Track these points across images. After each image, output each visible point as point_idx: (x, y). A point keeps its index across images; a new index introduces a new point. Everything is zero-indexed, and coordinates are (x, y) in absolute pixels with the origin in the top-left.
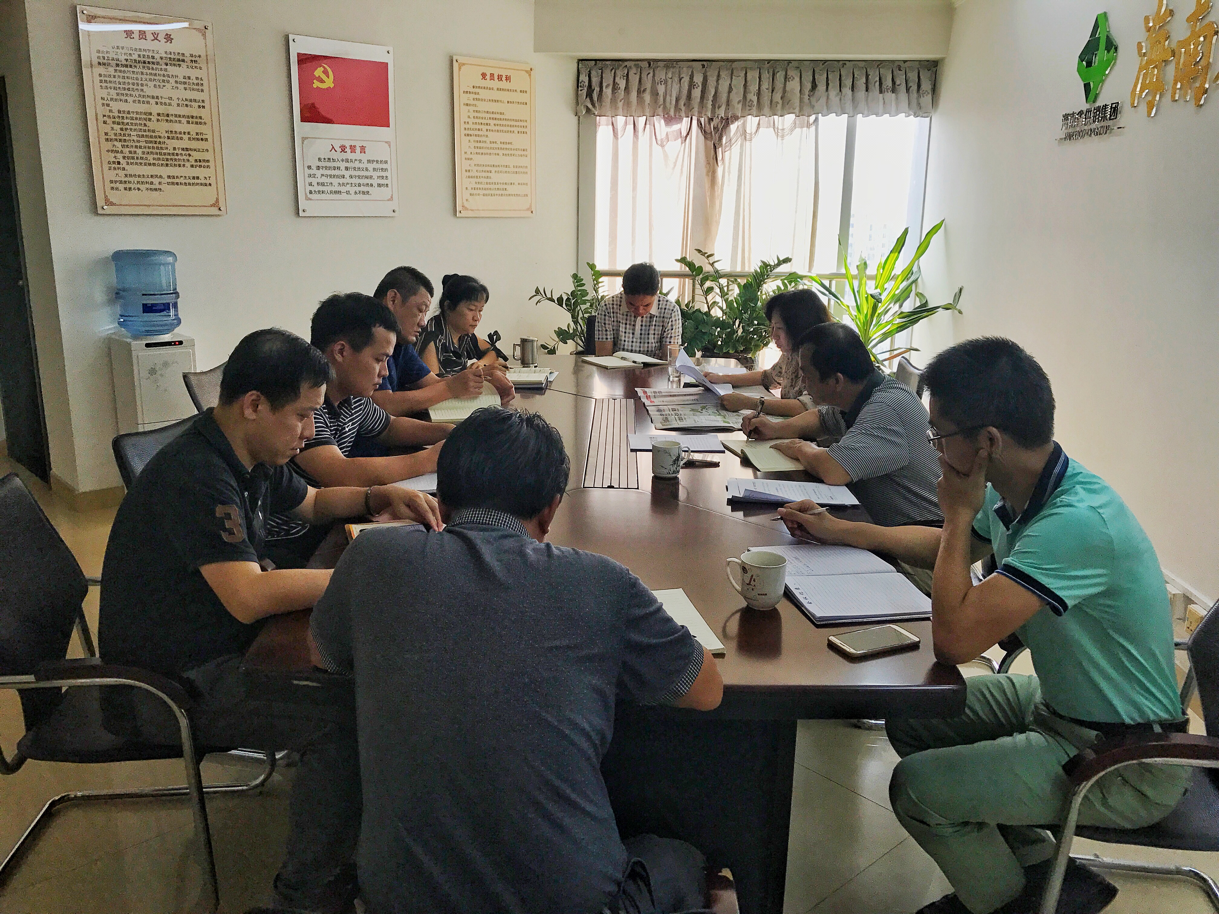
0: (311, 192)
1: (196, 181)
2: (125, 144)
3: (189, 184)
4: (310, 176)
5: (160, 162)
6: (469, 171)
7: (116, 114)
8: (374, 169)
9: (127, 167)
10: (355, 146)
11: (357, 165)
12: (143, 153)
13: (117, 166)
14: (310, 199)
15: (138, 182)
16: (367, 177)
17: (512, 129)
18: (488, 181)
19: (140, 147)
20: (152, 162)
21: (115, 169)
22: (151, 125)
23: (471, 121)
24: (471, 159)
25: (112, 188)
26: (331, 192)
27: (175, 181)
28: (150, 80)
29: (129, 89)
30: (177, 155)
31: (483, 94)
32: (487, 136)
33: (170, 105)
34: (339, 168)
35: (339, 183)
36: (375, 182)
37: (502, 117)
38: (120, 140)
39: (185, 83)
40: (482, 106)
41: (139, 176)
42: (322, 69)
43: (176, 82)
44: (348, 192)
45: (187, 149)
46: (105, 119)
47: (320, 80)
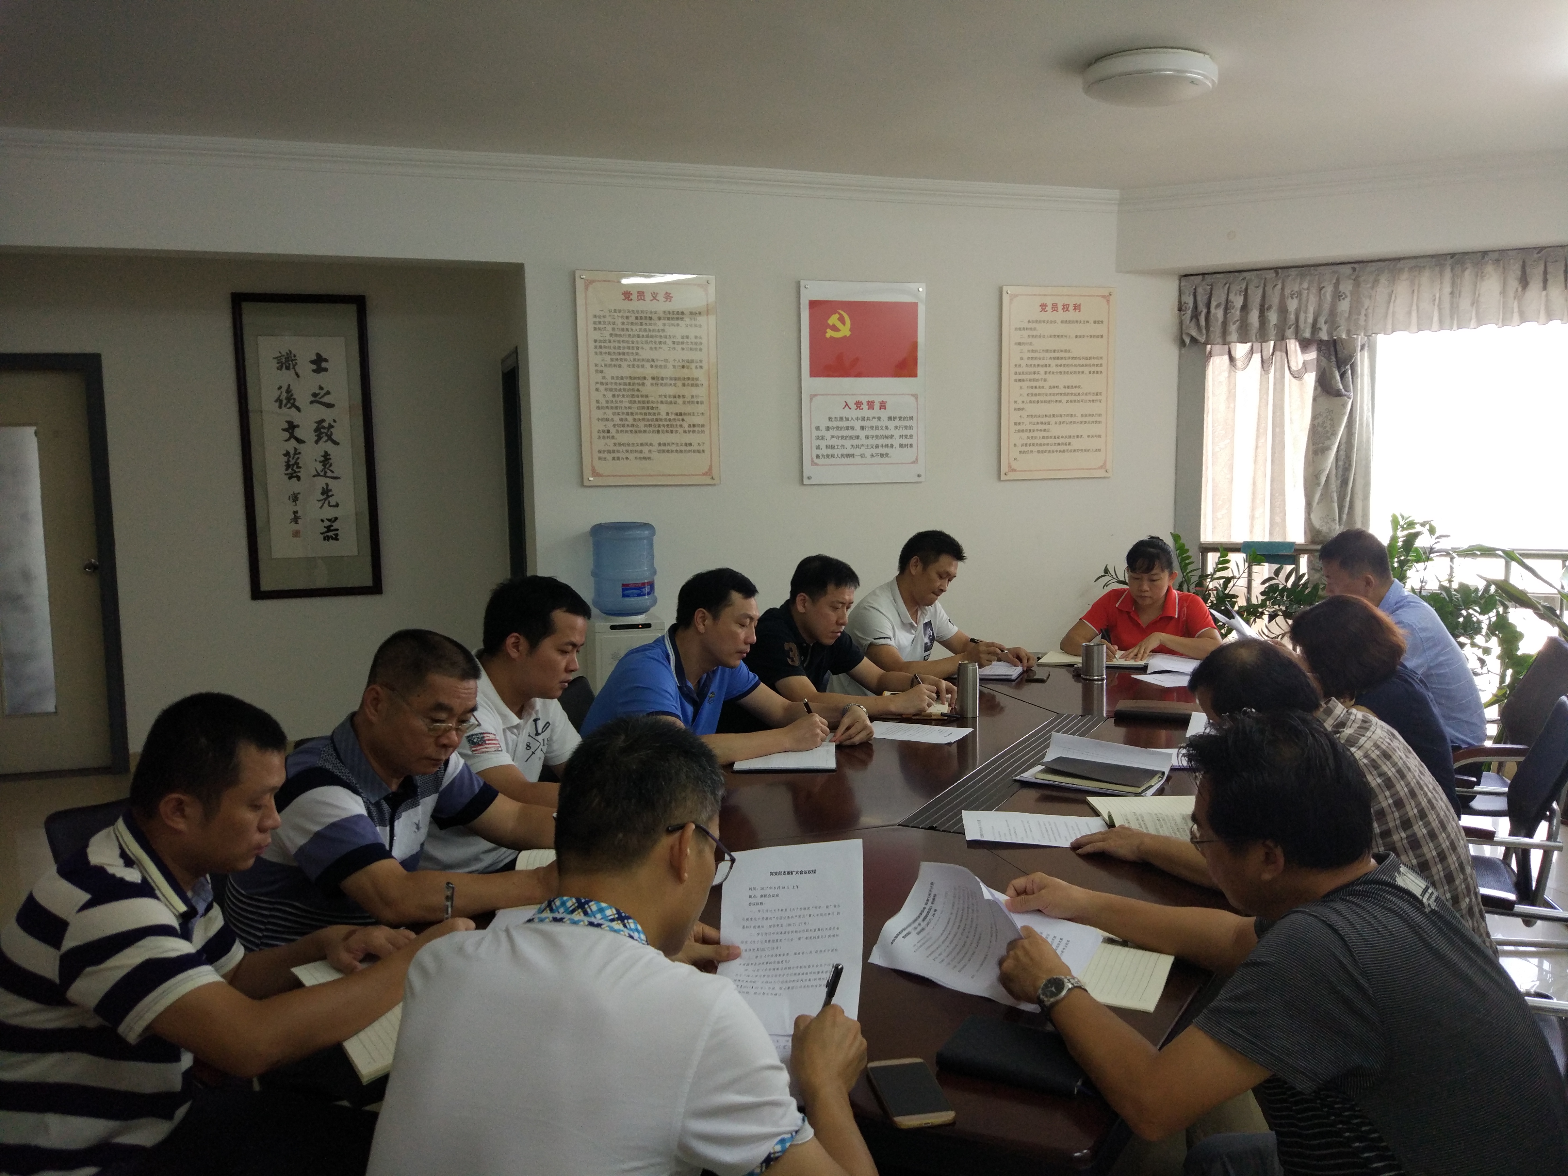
0: (818, 457)
1: (689, 448)
2: (617, 411)
3: (681, 451)
4: (818, 438)
5: (651, 429)
6: (1019, 424)
7: (609, 380)
8: (896, 428)
9: (616, 435)
10: (873, 402)
11: (875, 423)
12: (635, 420)
13: (606, 435)
14: (816, 464)
15: (627, 451)
16: (886, 437)
17: (1081, 369)
18: (1045, 434)
19: (632, 414)
20: (643, 429)
21: (604, 438)
22: (645, 390)
23: (1023, 363)
24: (1023, 409)
25: (600, 458)
26: (842, 455)
27: (666, 448)
28: (647, 342)
29: (623, 354)
30: (670, 420)
31: (1042, 329)
32: (1045, 380)
33: (665, 367)
34: (853, 428)
35: (852, 446)
36: (896, 442)
37: (1067, 355)
38: (612, 408)
39: (683, 343)
40: (1039, 344)
41: (629, 445)
42: (837, 316)
43: (674, 343)
44: (862, 456)
45: (681, 414)
46: (598, 386)
47: (835, 328)
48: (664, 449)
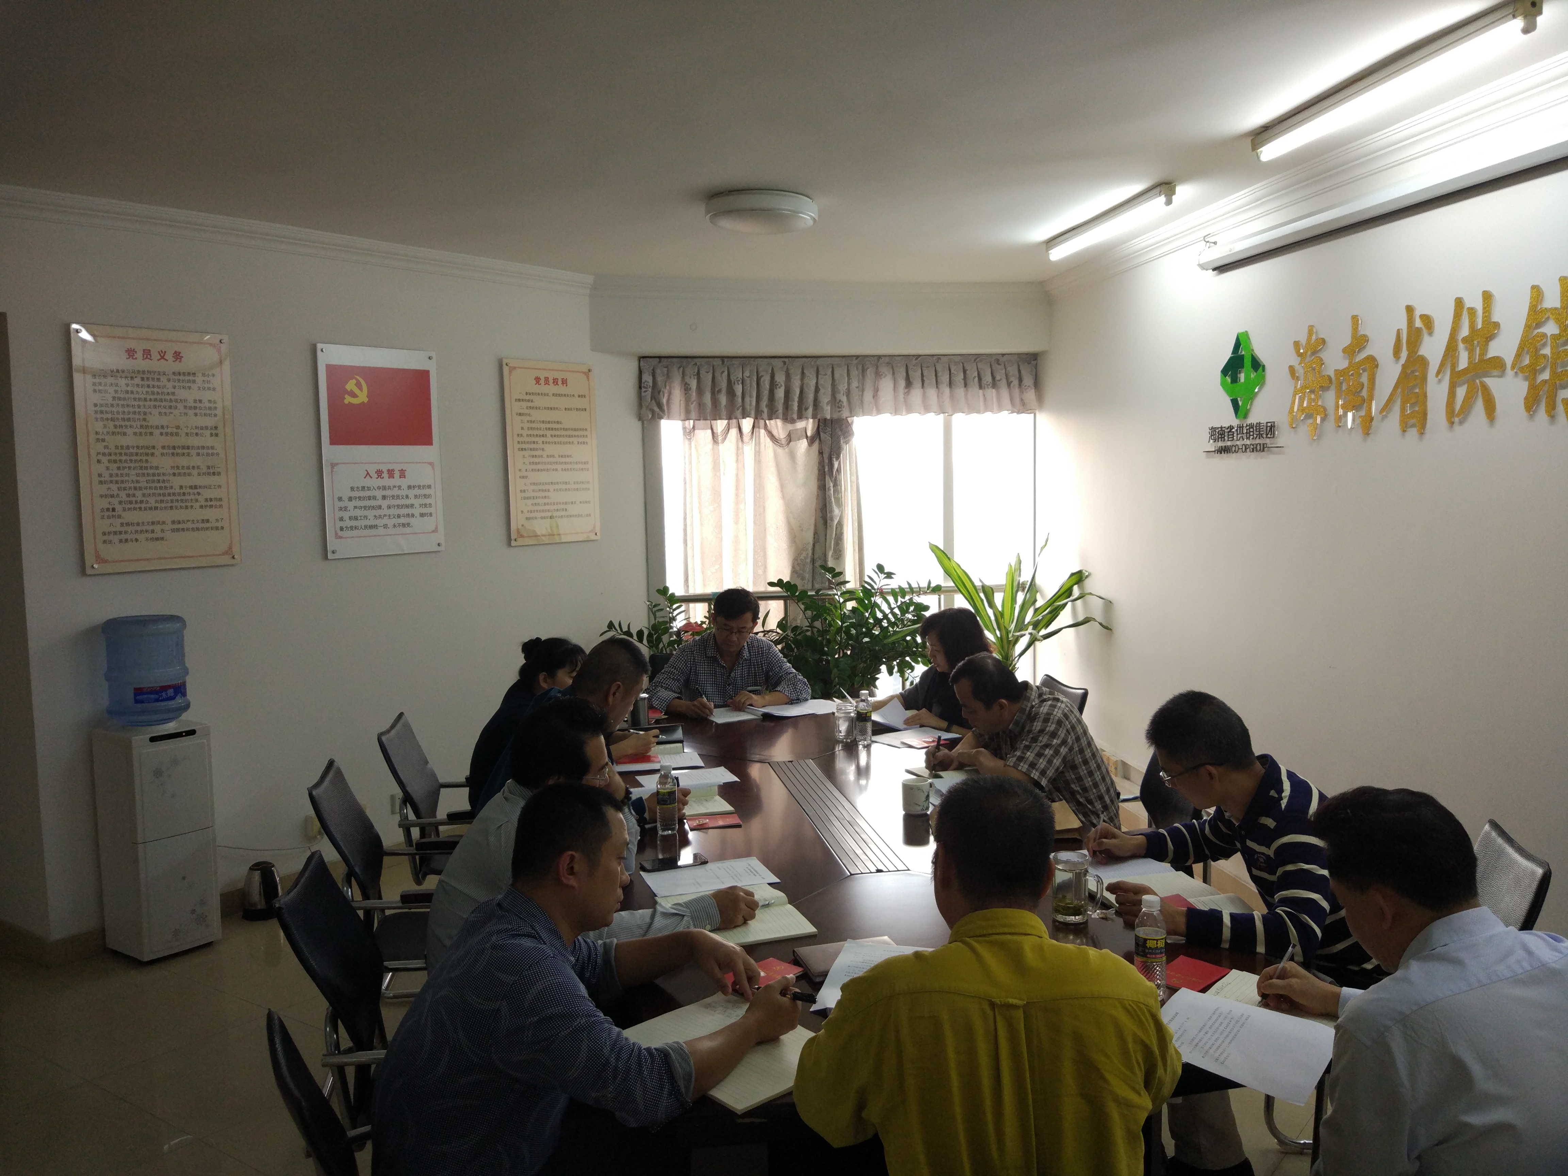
0: (342, 529)
1: (206, 525)
2: (123, 486)
3: (198, 529)
4: (341, 509)
5: (163, 505)
6: (524, 491)
7: (113, 450)
8: (416, 496)
9: (123, 514)
10: (393, 470)
11: (395, 492)
12: (144, 495)
13: (111, 513)
14: (341, 537)
15: (136, 532)
16: (407, 506)
17: (571, 440)
18: (546, 501)
19: (140, 488)
20: (153, 505)
21: (109, 517)
22: (154, 461)
23: (525, 433)
24: (526, 477)
25: (105, 542)
26: (366, 527)
27: (181, 526)
28: (155, 407)
29: (129, 420)
30: (184, 494)
31: (539, 401)
32: (543, 449)
33: (177, 434)
34: (375, 498)
35: (375, 516)
36: (416, 511)
37: (559, 426)
38: (117, 482)
39: (195, 408)
40: (536, 415)
41: (138, 524)
42: (354, 381)
43: (185, 407)
44: (385, 526)
45: (196, 487)
46: (100, 457)
47: (353, 395)
48: (179, 527)
